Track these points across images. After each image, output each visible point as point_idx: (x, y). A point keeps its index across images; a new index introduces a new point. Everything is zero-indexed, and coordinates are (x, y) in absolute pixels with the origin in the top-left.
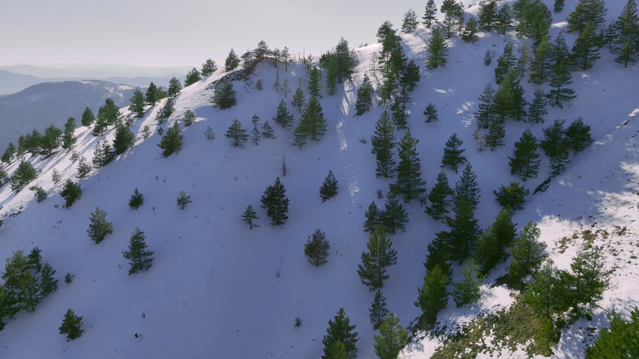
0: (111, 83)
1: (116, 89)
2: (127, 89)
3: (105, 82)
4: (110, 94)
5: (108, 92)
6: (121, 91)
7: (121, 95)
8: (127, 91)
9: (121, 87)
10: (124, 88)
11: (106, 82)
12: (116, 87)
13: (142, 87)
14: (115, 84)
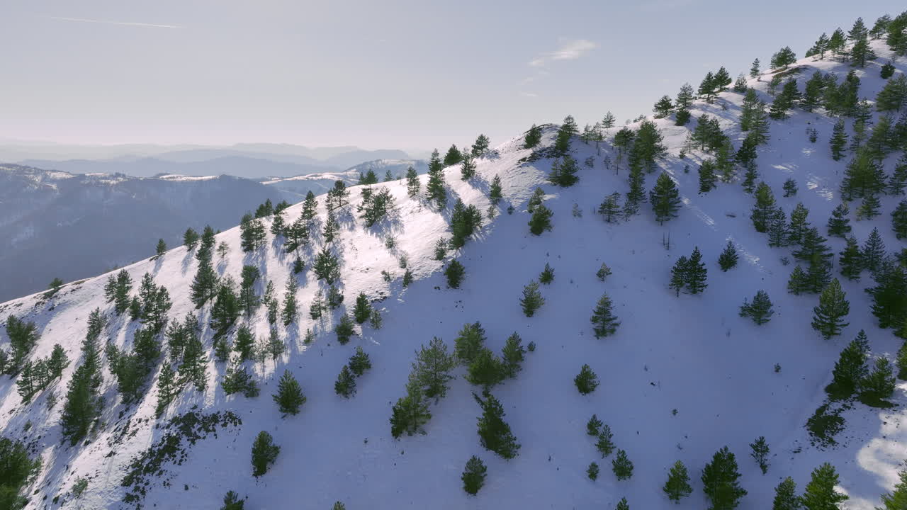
0: (35, 168)
1: (45, 178)
2: (64, 178)
3: (25, 167)
4: (36, 185)
5: (33, 182)
6: (54, 181)
7: (54, 186)
8: (63, 180)
9: (53, 174)
10: (59, 176)
11: (29, 167)
12: (46, 175)
13: (88, 175)
14: (42, 171)
